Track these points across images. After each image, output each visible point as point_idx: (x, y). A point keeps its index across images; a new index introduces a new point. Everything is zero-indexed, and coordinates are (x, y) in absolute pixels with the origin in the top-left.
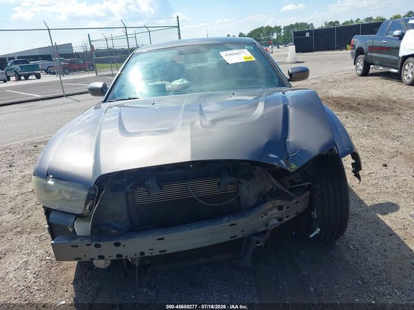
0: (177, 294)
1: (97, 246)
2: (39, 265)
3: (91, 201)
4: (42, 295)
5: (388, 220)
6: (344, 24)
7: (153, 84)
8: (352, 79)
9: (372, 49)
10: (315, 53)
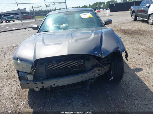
0: (63, 100)
1: (36, 84)
2: (16, 90)
3: (33, 68)
4: (17, 100)
5: (138, 74)
6: (129, 1)
7: (56, 25)
8: (130, 22)
9: (138, 11)
10: (117, 12)
